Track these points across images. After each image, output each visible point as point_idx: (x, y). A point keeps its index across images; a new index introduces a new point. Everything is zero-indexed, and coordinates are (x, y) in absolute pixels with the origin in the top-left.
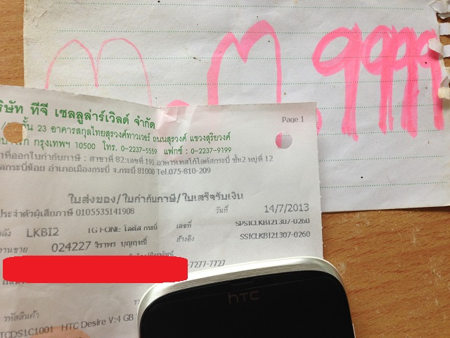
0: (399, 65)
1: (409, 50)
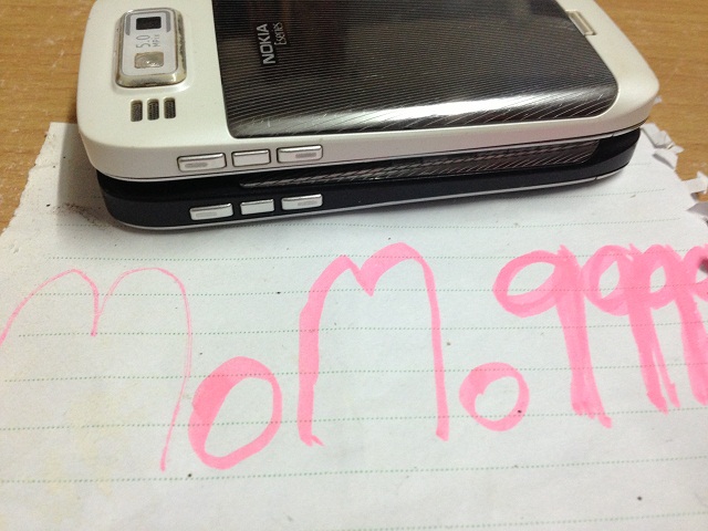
0: (660, 300)
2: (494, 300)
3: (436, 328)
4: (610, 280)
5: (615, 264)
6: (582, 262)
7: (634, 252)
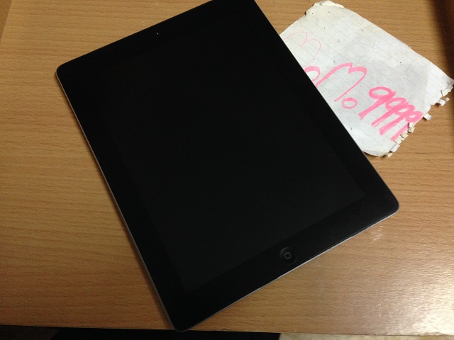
0: (397, 113)
1: (406, 112)
2: (368, 91)
3: (352, 87)
4: (394, 104)
5: (399, 102)
6: (395, 97)
7: (407, 103)
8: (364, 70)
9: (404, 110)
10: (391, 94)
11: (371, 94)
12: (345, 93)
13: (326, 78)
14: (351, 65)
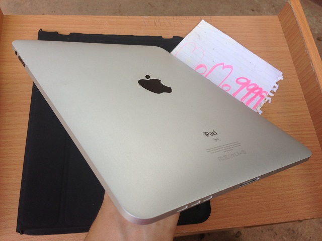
1: (259, 92)
2: (235, 80)
3: (226, 78)
4: (251, 87)
5: (254, 86)
6: (250, 83)
7: (258, 86)
8: (231, 67)
9: (257, 91)
10: (249, 81)
11: (237, 81)
12: (223, 82)
13: (210, 72)
14: (223, 64)
